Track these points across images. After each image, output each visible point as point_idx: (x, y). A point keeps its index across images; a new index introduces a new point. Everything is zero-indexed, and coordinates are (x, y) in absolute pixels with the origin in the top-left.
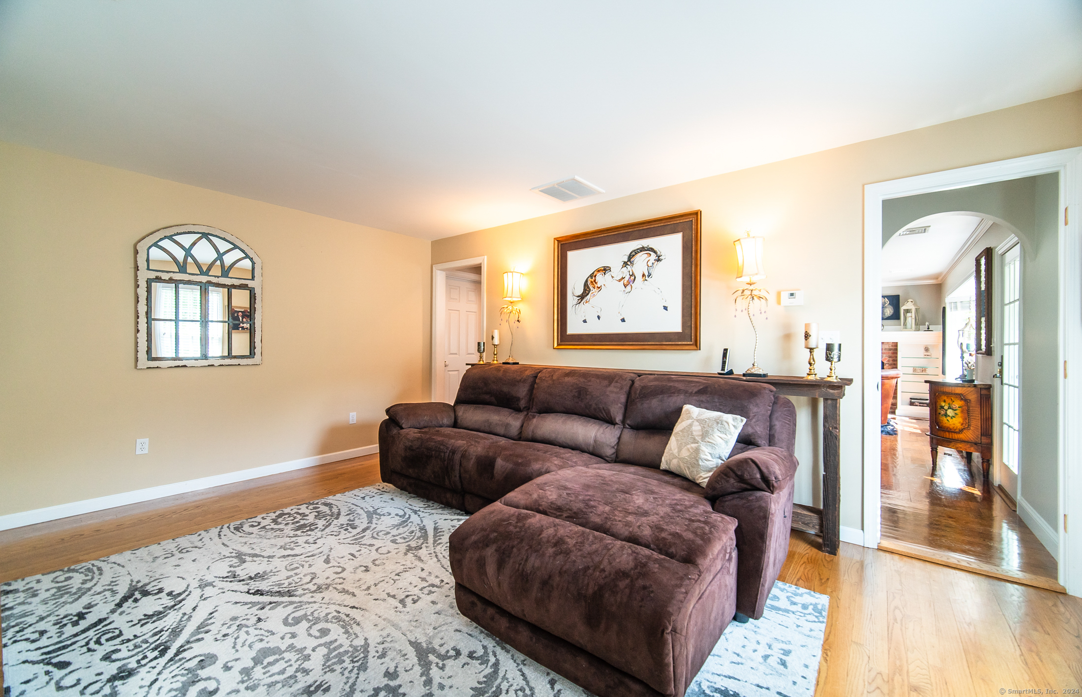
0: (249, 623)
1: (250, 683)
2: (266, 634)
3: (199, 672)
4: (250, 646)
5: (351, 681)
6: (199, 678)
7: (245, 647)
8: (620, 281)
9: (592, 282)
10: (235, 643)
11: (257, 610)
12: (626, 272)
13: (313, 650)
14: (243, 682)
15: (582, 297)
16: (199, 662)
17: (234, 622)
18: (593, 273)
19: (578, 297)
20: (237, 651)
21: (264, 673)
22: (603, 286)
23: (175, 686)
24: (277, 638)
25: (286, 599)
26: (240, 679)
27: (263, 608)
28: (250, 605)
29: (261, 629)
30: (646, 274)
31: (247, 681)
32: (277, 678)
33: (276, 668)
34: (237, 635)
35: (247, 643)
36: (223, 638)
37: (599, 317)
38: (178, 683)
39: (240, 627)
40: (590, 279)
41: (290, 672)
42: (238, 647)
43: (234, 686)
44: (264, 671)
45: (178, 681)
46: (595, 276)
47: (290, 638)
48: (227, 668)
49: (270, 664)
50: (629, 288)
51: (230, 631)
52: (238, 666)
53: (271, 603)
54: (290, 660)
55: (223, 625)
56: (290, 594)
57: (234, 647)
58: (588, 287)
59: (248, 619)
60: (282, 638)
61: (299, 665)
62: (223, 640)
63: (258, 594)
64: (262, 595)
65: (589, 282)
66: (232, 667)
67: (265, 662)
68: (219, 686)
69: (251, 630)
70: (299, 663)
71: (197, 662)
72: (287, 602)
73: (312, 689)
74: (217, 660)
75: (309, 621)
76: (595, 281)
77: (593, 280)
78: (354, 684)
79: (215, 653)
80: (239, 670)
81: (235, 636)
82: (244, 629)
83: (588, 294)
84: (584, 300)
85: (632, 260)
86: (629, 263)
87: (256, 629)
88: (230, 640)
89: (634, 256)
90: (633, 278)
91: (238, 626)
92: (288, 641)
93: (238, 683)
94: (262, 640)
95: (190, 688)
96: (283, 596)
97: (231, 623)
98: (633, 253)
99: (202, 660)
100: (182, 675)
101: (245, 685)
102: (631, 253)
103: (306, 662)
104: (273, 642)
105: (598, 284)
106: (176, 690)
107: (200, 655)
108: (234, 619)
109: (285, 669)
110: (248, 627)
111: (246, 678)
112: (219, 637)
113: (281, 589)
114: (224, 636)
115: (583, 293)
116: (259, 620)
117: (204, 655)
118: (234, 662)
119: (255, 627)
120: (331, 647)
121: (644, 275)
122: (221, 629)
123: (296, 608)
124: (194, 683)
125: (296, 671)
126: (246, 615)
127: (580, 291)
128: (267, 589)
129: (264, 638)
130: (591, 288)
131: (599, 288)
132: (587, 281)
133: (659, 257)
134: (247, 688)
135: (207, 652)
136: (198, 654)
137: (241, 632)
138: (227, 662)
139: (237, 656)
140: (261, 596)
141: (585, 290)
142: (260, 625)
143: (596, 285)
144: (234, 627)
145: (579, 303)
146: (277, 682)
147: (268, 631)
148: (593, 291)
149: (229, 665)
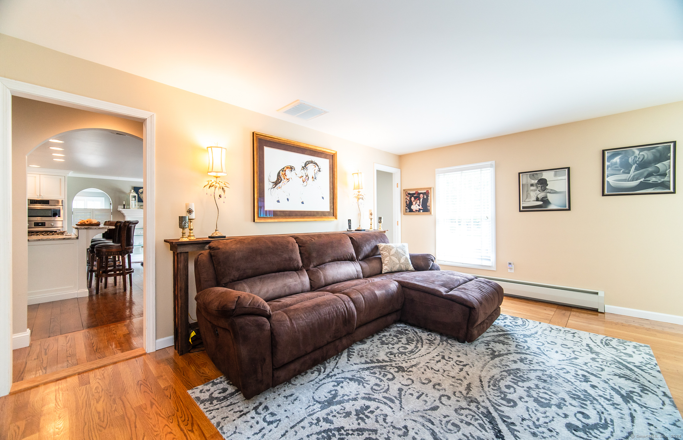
0: (530, 424)
1: (563, 402)
2: (530, 410)
3: (581, 427)
4: (545, 413)
5: (528, 371)
6: (583, 424)
7: (547, 415)
8: (300, 177)
9: (283, 174)
10: (550, 422)
11: (516, 426)
12: (303, 173)
13: (523, 387)
14: (565, 405)
15: (276, 183)
16: (577, 431)
17: (537, 433)
18: (283, 168)
19: (273, 183)
20: (553, 417)
21: (553, 399)
22: (290, 178)
23: (598, 433)
24: (528, 405)
25: (495, 414)
26: (565, 406)
27: (513, 424)
28: (516, 433)
29: (529, 415)
30: (314, 177)
31: (563, 404)
32: (550, 393)
33: (547, 397)
34: (544, 424)
35: (544, 415)
36: (553, 431)
37: (288, 200)
38: (596, 432)
39: (537, 427)
40: (281, 172)
41: (542, 391)
42: (551, 418)
43: (570, 406)
44: (551, 400)
45: (595, 433)
46: (285, 171)
47: (524, 398)
48: (566, 416)
49: (546, 399)
50: (305, 183)
51: (545, 430)
52: (560, 412)
53: (504, 421)
54: (537, 393)
55: (544, 438)
56: (488, 415)
57: (553, 420)
58: (280, 177)
59: (528, 426)
60: (527, 402)
61: (536, 389)
62: (554, 429)
63: (500, 434)
64: (500, 431)
65: (281, 174)
66: (564, 414)
67: (548, 401)
68: (576, 412)
69: (534, 419)
70: (535, 390)
71: (579, 432)
72: (497, 413)
73: (543, 381)
74: (567, 423)
75: (505, 396)
76: (285, 174)
77: (283, 173)
78: (528, 370)
79: (565, 427)
80: (561, 410)
81: (546, 425)
82: (537, 423)
83: (280, 182)
84: (278, 186)
85: (306, 166)
86: (305, 168)
87: (532, 417)
88: (550, 426)
89: (307, 164)
90: (307, 178)
91: (538, 428)
92: (526, 399)
93: (567, 406)
94: (536, 410)
95: (591, 424)
96: (493, 417)
97: (539, 434)
98: (307, 163)
99: (575, 430)
100: (591, 434)
101: (565, 403)
102: (306, 162)
103: (532, 387)
104: (532, 404)
105: (287, 176)
106: (599, 430)
107: (574, 434)
108: (534, 434)
109: (543, 393)
110: (534, 422)
111: (562, 404)
112: (554, 434)
113: (486, 422)
114: (551, 431)
115: (276, 181)
116: (523, 420)
117: (571, 432)
118: (560, 415)
119: (531, 419)
120: (516, 381)
121: (313, 177)
122: (548, 437)
123: (499, 406)
124: (587, 425)
125: (540, 389)
126: (525, 429)
127: (274, 179)
128: (492, 431)
129: (534, 410)
130: (283, 179)
131: (288, 179)
132: (279, 173)
133: (319, 169)
134: (566, 401)
135: (569, 432)
136: (575, 436)
137: (540, 424)
138: (563, 417)
139: (555, 416)
140: (502, 431)
141: (278, 179)
142: (526, 416)
143: (286, 177)
144: (541, 429)
145: (274, 188)
146: (552, 392)
147: (528, 411)
148: (284, 181)
149: (563, 416)
